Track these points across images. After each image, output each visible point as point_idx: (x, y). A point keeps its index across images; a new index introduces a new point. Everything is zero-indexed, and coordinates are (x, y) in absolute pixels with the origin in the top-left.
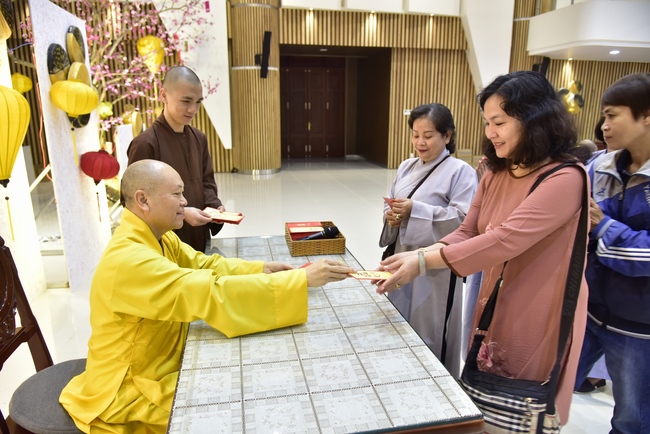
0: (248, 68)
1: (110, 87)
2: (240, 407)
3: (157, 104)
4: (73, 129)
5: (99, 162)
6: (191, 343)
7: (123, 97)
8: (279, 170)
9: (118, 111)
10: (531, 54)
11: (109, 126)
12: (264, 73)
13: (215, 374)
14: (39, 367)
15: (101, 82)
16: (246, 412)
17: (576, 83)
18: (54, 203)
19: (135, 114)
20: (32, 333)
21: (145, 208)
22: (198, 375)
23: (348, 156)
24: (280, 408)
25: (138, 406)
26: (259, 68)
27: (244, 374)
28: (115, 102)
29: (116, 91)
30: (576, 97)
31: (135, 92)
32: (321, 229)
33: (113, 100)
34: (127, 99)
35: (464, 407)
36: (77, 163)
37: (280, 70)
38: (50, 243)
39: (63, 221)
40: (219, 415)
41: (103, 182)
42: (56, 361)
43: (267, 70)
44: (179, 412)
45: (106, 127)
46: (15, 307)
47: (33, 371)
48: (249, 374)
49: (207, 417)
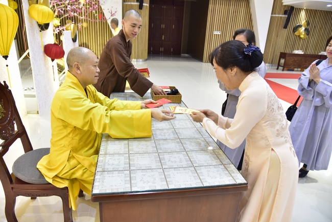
0: (132, 3)
1: (59, 10)
2: (129, 173)
3: (83, 21)
4: (40, 31)
5: (54, 50)
6: (104, 142)
7: (66, 16)
8: (146, 60)
9: (63, 23)
10: (284, 4)
11: (58, 31)
12: (141, 7)
13: (116, 157)
14: (26, 151)
15: (54, 6)
16: (132, 175)
17: (306, 21)
18: (31, 70)
19: (72, 25)
20: (22, 134)
21: (79, 72)
22: (108, 157)
23: (182, 55)
24: (148, 175)
25: (77, 170)
26: (138, 4)
27: (130, 158)
28: (61, 18)
29: (62, 12)
30: (306, 29)
31: (72, 13)
32: (169, 90)
33: (60, 18)
34: (67, 17)
35: (238, 179)
36: (43, 49)
37: (150, 5)
38: (28, 91)
39: (35, 79)
40: (118, 176)
41: (56, 61)
42: (35, 148)
43: (143, 5)
44: (99, 173)
45: (57, 31)
46: (14, 120)
47: (23, 153)
48: (133, 158)
49: (113, 177)
